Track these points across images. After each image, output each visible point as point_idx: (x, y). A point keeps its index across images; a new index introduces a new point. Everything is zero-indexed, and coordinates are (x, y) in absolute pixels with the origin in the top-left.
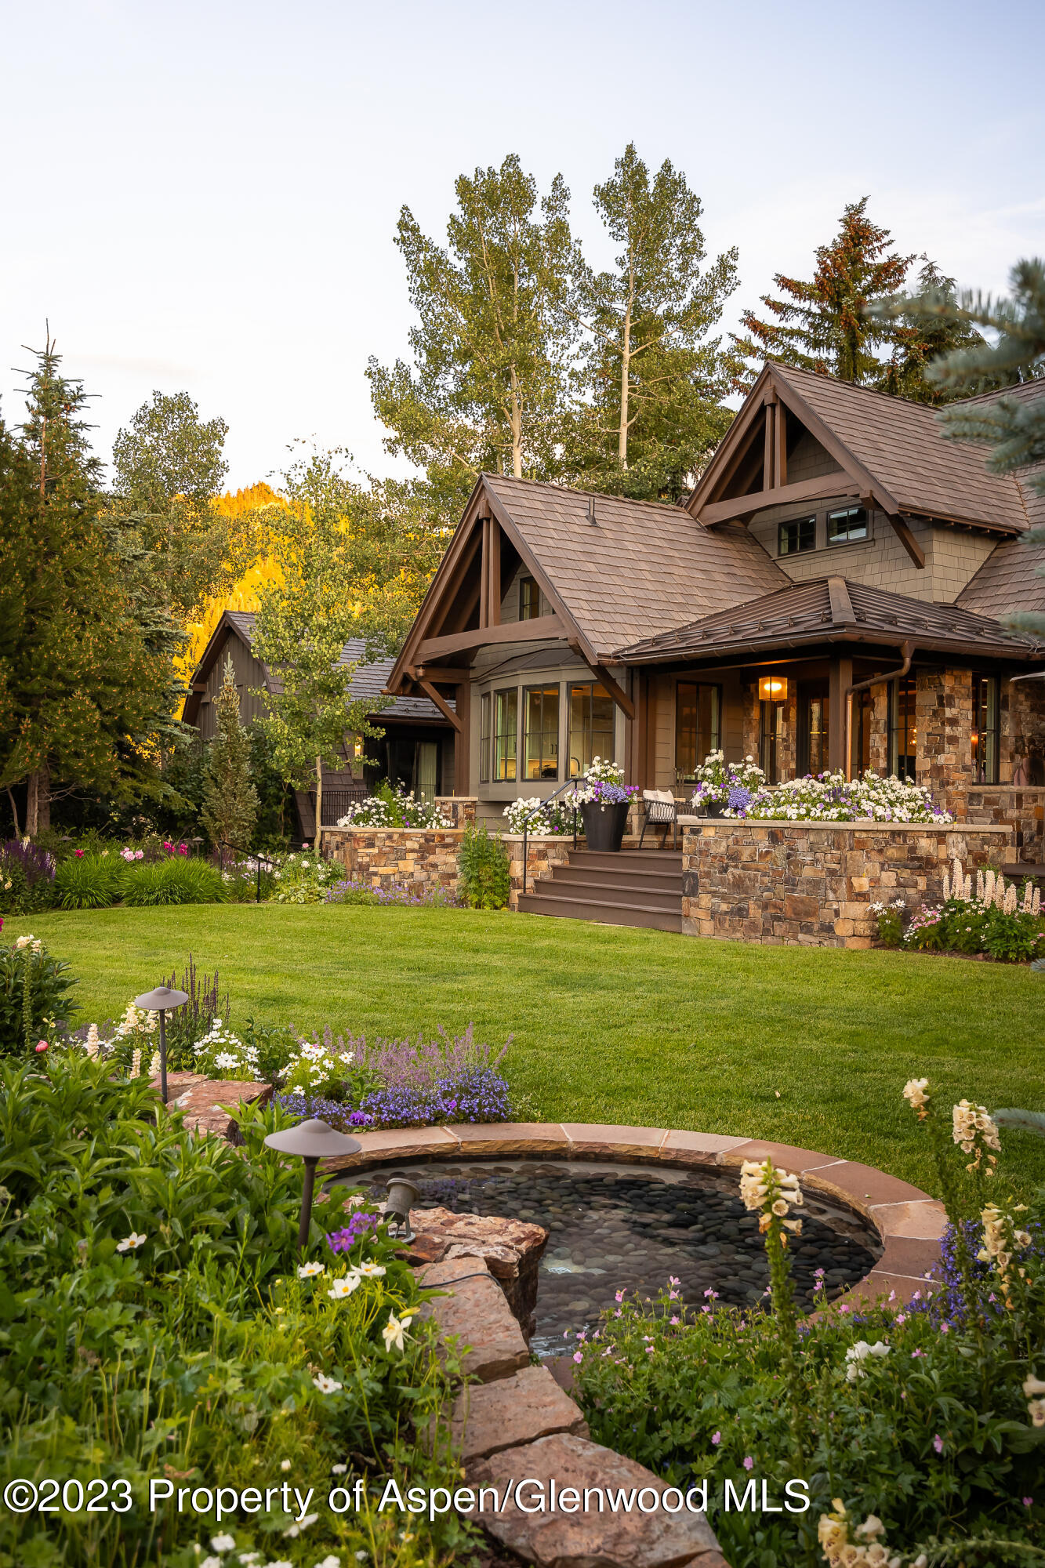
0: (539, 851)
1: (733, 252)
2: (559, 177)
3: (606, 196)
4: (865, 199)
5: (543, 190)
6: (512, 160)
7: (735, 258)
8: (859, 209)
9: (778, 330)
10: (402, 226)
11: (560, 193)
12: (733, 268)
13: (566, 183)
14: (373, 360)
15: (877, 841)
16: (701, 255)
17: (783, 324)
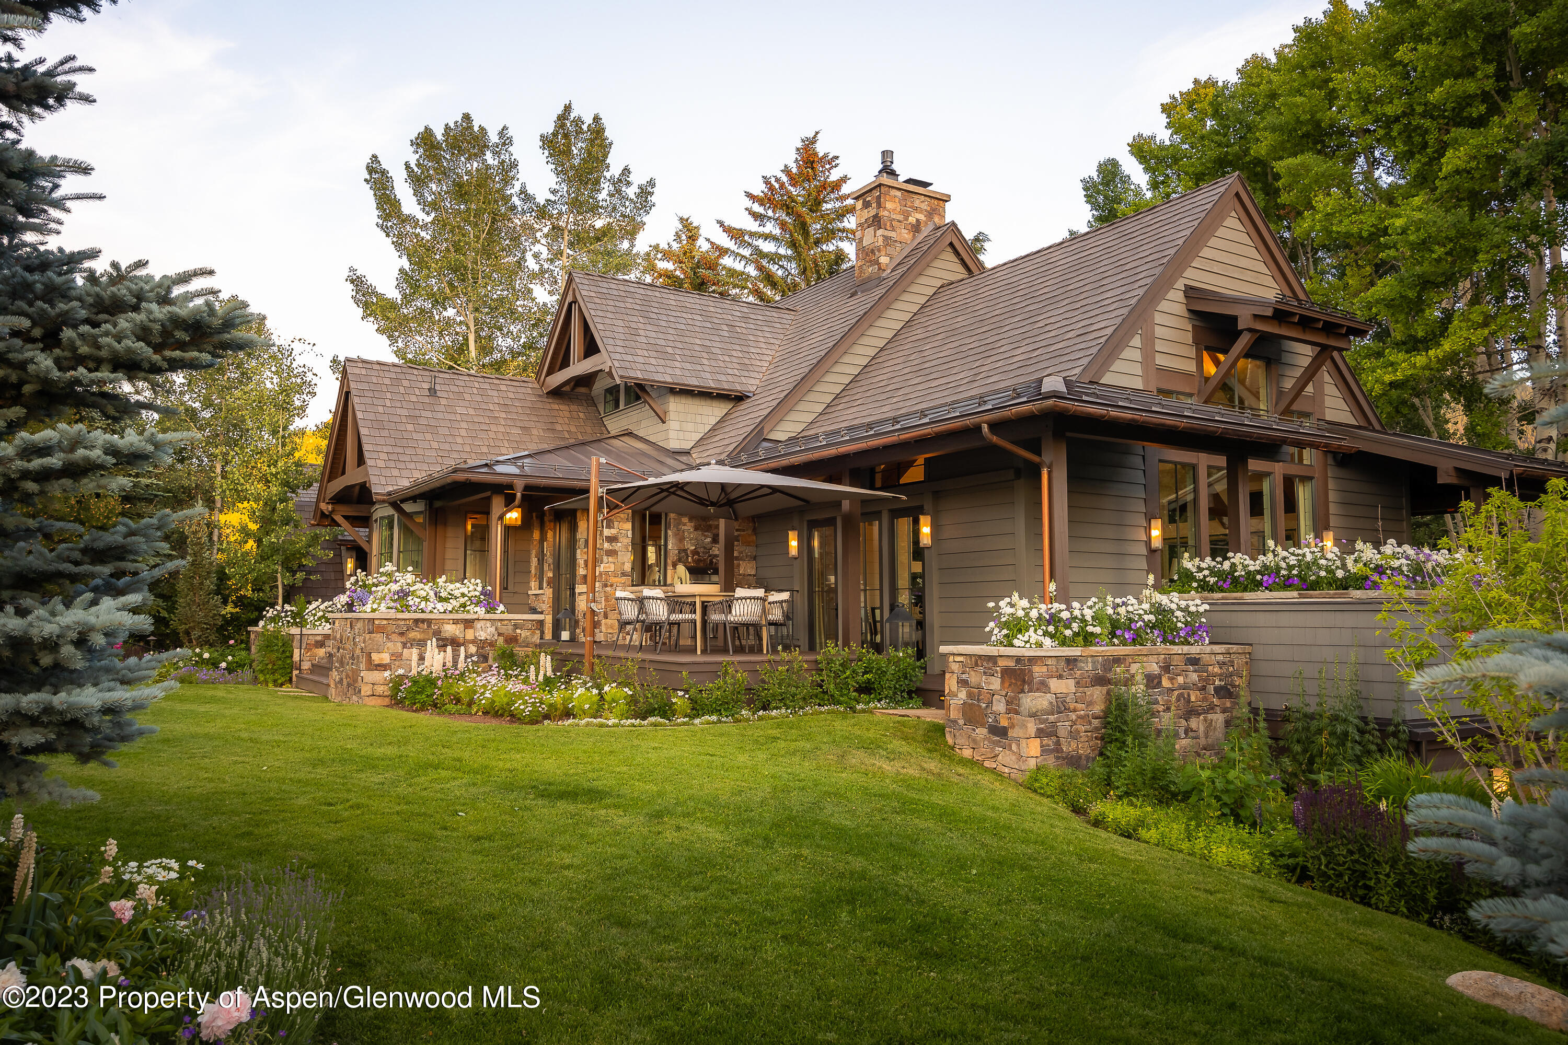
0: (317, 642)
1: (652, 183)
2: (505, 128)
3: (548, 142)
4: (817, 133)
5: (494, 138)
6: (467, 117)
7: (653, 186)
8: (813, 141)
9: (752, 234)
10: (370, 170)
11: (506, 140)
12: (652, 194)
13: (510, 132)
14: (352, 269)
15: (398, 626)
16: (629, 184)
17: (761, 229)
